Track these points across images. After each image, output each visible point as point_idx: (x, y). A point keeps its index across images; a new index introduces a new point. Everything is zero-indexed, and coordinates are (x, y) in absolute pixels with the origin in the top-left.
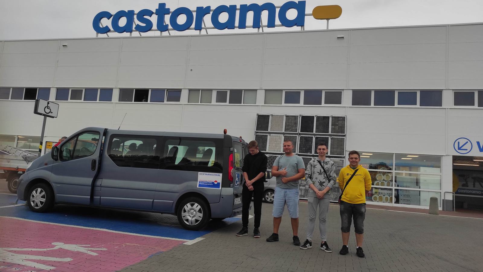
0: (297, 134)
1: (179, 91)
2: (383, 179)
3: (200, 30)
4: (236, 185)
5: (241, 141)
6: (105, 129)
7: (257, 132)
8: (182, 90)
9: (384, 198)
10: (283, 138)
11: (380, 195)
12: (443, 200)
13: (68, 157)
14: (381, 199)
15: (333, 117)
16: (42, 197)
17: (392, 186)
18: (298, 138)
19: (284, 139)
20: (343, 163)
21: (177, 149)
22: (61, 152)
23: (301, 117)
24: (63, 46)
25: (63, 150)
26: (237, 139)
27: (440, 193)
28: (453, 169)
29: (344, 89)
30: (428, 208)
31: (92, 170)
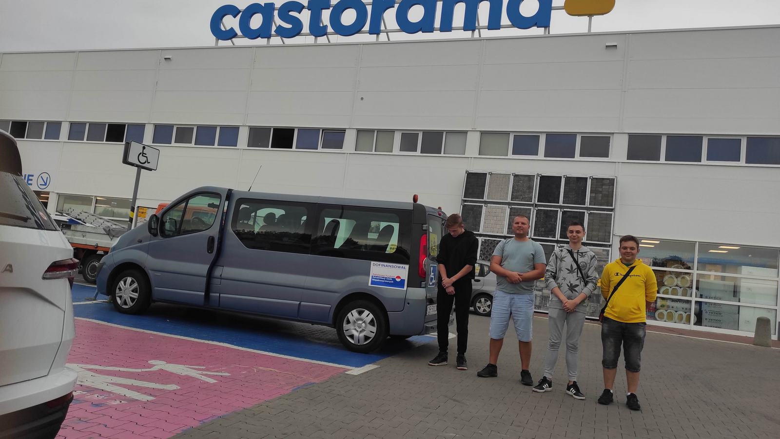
0: (532, 205)
1: (343, 131)
2: (675, 284)
3: (378, 34)
4: (431, 284)
5: (440, 215)
6: (229, 190)
7: (465, 201)
8: (347, 130)
9: (676, 315)
10: (508, 211)
11: (669, 311)
13: (173, 231)
14: (670, 318)
15: (593, 179)
16: (133, 291)
17: (691, 296)
18: (533, 212)
19: (510, 212)
20: (608, 255)
21: (338, 223)
22: (163, 224)
23: (539, 177)
24: (165, 59)
25: (165, 221)
26: (433, 210)
27: (774, 312)
29: (613, 133)
30: (752, 335)
31: (208, 252)
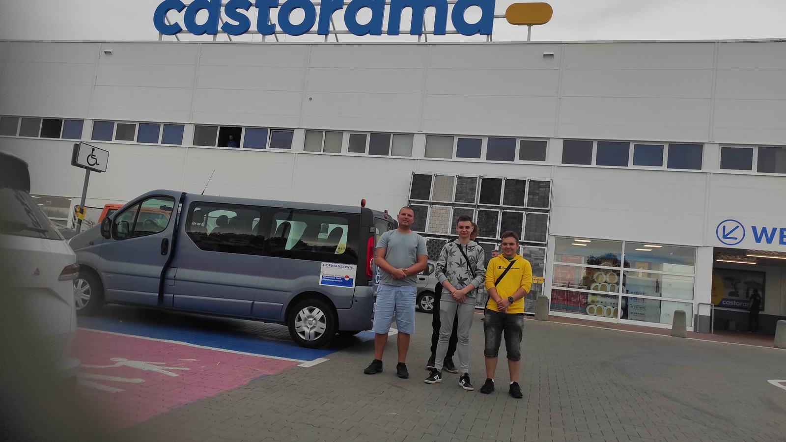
0: (474, 206)
1: (291, 131)
2: (604, 280)
3: (326, 35)
4: (377, 282)
5: (386, 218)
6: (183, 193)
7: (412, 202)
8: (295, 130)
9: (605, 310)
10: (452, 211)
11: (599, 306)
12: (696, 316)
13: (125, 233)
14: (600, 312)
15: (531, 182)
16: (85, 293)
17: (618, 292)
18: (476, 212)
19: (454, 213)
20: (544, 254)
21: (289, 225)
22: (115, 226)
23: (481, 180)
24: (106, 52)
25: (117, 223)
26: (380, 214)
27: (691, 305)
28: (713, 268)
29: (550, 138)
30: (670, 327)
31: (163, 255)
